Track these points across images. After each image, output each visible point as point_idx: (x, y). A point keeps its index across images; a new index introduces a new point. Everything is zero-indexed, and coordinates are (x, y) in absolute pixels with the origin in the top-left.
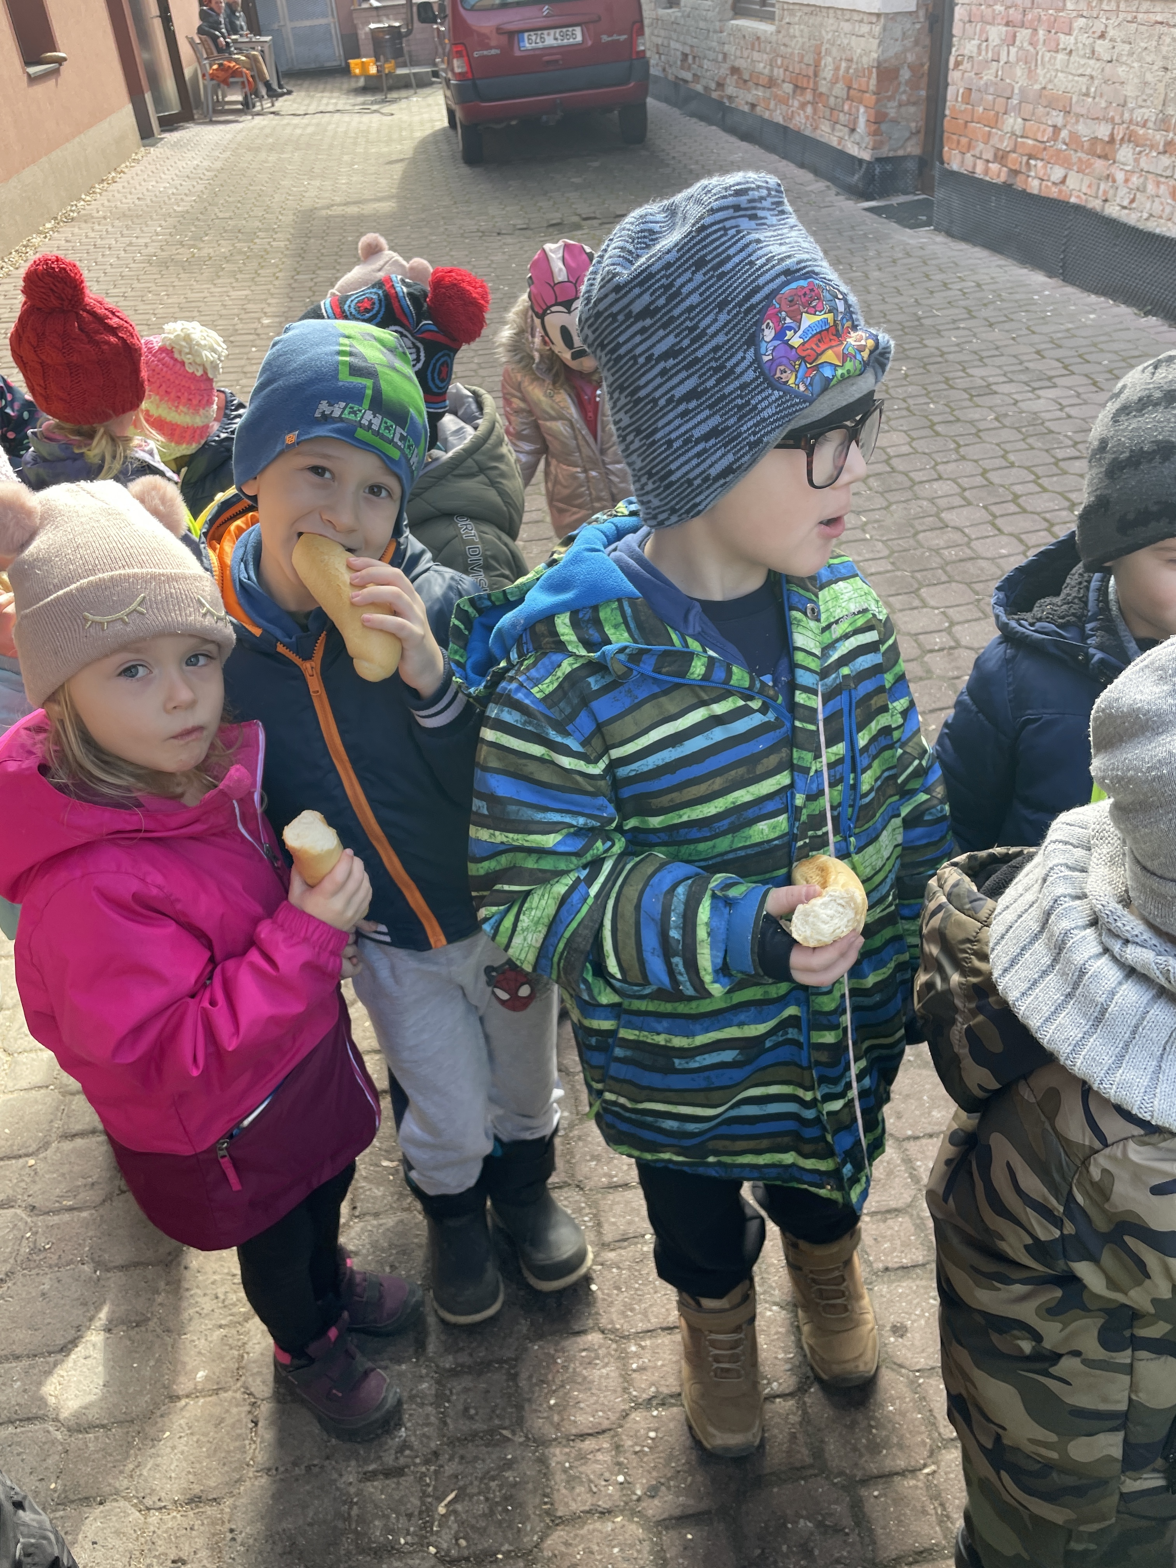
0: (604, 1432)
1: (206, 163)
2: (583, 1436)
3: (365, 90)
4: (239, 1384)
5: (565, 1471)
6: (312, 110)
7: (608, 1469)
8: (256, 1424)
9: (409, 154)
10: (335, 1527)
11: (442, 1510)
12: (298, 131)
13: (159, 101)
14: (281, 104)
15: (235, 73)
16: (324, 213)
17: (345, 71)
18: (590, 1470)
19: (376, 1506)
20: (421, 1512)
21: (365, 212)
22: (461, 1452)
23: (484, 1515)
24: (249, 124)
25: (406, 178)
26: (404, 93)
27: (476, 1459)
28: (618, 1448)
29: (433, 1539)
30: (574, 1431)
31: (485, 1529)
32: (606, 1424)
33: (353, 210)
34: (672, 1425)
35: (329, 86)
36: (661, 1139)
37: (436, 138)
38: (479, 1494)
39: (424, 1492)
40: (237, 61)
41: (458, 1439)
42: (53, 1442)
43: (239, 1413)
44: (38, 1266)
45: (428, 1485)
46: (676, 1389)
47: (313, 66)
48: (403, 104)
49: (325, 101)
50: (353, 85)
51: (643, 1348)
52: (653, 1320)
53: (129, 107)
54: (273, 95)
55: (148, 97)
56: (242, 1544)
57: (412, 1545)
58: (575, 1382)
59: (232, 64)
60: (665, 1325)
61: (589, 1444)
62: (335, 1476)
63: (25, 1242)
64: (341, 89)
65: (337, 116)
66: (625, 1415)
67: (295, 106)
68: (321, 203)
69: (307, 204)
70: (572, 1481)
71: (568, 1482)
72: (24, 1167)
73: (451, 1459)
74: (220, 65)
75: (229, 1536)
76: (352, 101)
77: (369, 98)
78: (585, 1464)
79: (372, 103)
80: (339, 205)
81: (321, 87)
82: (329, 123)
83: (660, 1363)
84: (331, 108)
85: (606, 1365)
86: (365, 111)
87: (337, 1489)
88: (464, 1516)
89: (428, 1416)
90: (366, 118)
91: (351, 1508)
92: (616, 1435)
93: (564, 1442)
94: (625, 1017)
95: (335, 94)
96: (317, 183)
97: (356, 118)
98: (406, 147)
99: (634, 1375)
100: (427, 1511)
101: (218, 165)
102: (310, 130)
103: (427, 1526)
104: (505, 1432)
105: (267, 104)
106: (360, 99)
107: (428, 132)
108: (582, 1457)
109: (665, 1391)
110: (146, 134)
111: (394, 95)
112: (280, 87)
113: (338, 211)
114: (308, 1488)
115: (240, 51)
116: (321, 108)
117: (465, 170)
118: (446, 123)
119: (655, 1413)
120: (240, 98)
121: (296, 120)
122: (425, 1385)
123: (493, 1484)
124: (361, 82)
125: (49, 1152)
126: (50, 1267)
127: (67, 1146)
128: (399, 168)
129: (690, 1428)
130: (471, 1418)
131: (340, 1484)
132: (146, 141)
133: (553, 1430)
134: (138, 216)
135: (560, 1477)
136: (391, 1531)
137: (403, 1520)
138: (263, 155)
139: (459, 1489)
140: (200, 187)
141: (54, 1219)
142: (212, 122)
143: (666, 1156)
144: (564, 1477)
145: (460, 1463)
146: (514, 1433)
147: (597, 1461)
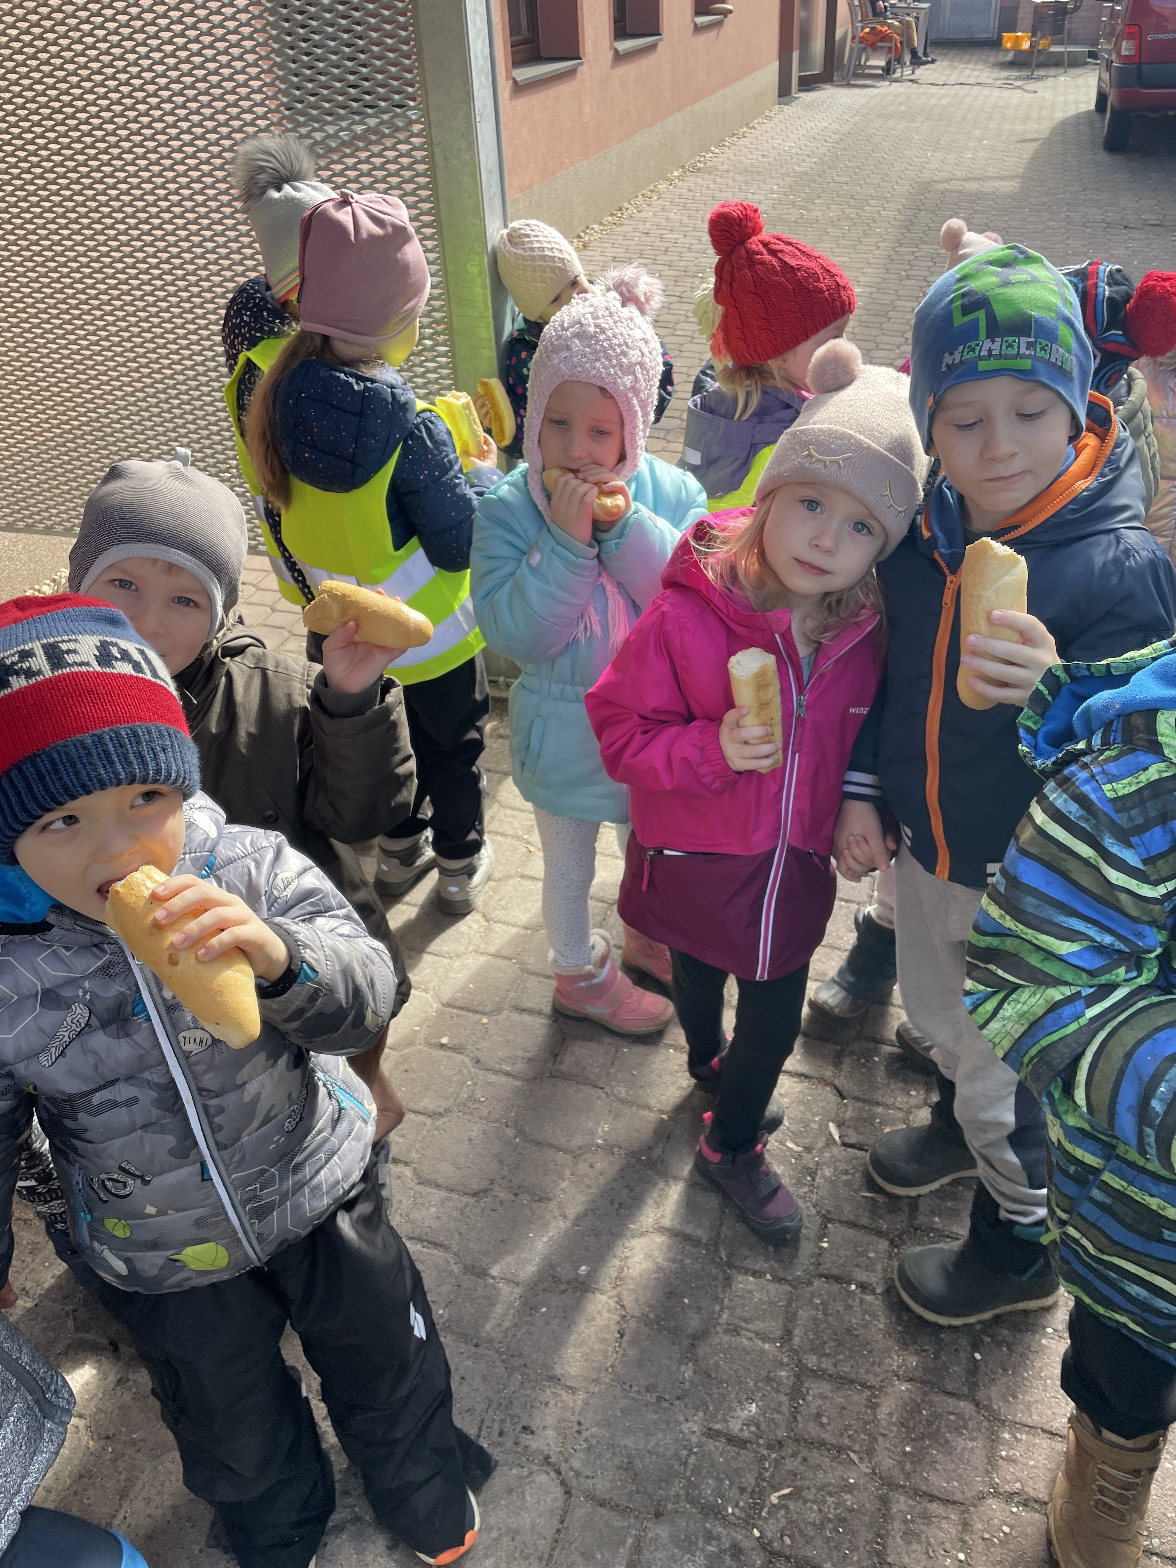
0: (955, 1502)
1: (835, 126)
2: (932, 1498)
3: (1012, 65)
4: (614, 1293)
5: (906, 1522)
6: (952, 80)
7: (951, 1540)
8: (622, 1336)
9: (1045, 134)
10: (671, 1467)
11: (774, 1499)
12: (933, 101)
13: (804, 61)
14: (922, 72)
15: (885, 38)
16: (941, 186)
17: (995, 44)
18: (933, 1533)
19: (713, 1465)
20: (753, 1491)
21: (984, 190)
22: (805, 1453)
23: (813, 1524)
24: (885, 89)
25: (1036, 158)
26: (1052, 71)
27: (819, 1467)
28: (966, 1526)
29: (760, 1523)
30: (923, 1488)
31: (812, 1538)
32: (958, 1497)
33: (973, 186)
34: (1030, 1530)
35: (974, 58)
36: (1118, 1299)
37: (1078, 120)
38: (814, 1502)
39: (760, 1474)
40: (890, 26)
41: (805, 1440)
42: (451, 1273)
43: (609, 1319)
44: (471, 1114)
45: (766, 1470)
46: (1043, 1496)
47: (963, 36)
48: (1050, 82)
49: (967, 72)
50: (1001, 58)
51: (1017, 1439)
52: (1035, 1417)
53: (776, 64)
54: (917, 62)
55: (796, 55)
56: (586, 1440)
57: (739, 1518)
58: (937, 1441)
59: (885, 29)
60: (1046, 1427)
61: (935, 1508)
62: (681, 1418)
63: (465, 1089)
64: (986, 62)
65: (977, 89)
66: (982, 1497)
67: (935, 75)
68: (941, 176)
69: (926, 176)
70: (910, 1536)
71: (905, 1533)
72: (478, 1022)
73: (794, 1455)
74: (872, 29)
75: (576, 1428)
76: (995, 75)
77: (1015, 73)
78: (928, 1525)
79: (1016, 79)
80: (957, 180)
81: (967, 57)
82: (966, 96)
83: (1032, 1463)
84: (971, 80)
85: (973, 1439)
86: (1007, 85)
87: (681, 1432)
88: (795, 1517)
89: (780, 1404)
90: (1006, 94)
91: (689, 1456)
92: (967, 1511)
93: (911, 1493)
94: (1114, 1163)
95: (979, 67)
96: (940, 155)
97: (996, 92)
98: (1042, 127)
99: (1001, 1462)
100: (760, 1494)
101: (846, 128)
102: (946, 101)
103: (757, 1507)
104: (852, 1455)
105: (907, 71)
106: (1005, 74)
107: (1070, 114)
108: (927, 1518)
109: (1031, 1493)
110: (784, 92)
111: (1041, 72)
112: (925, 54)
113: (956, 185)
114: (655, 1417)
115: (895, 16)
116: (962, 80)
117: (1104, 157)
118: (1092, 106)
119: (1014, 1510)
120: (882, 63)
121: (934, 90)
122: (783, 1373)
123: (830, 1500)
124: (1010, 57)
125: (501, 1017)
126: (480, 1118)
127: (516, 1017)
128: (1032, 147)
129: (1049, 1543)
130: (822, 1425)
131: (685, 1427)
132: (782, 99)
133: (902, 1477)
134: (759, 173)
135: (897, 1525)
136: (722, 1496)
137: (735, 1491)
138: (891, 123)
139: (795, 1487)
140: (823, 150)
141: (493, 1078)
142: (849, 85)
143: (1123, 1319)
144: (903, 1527)
145: (802, 1463)
146: (861, 1459)
147: (940, 1528)
